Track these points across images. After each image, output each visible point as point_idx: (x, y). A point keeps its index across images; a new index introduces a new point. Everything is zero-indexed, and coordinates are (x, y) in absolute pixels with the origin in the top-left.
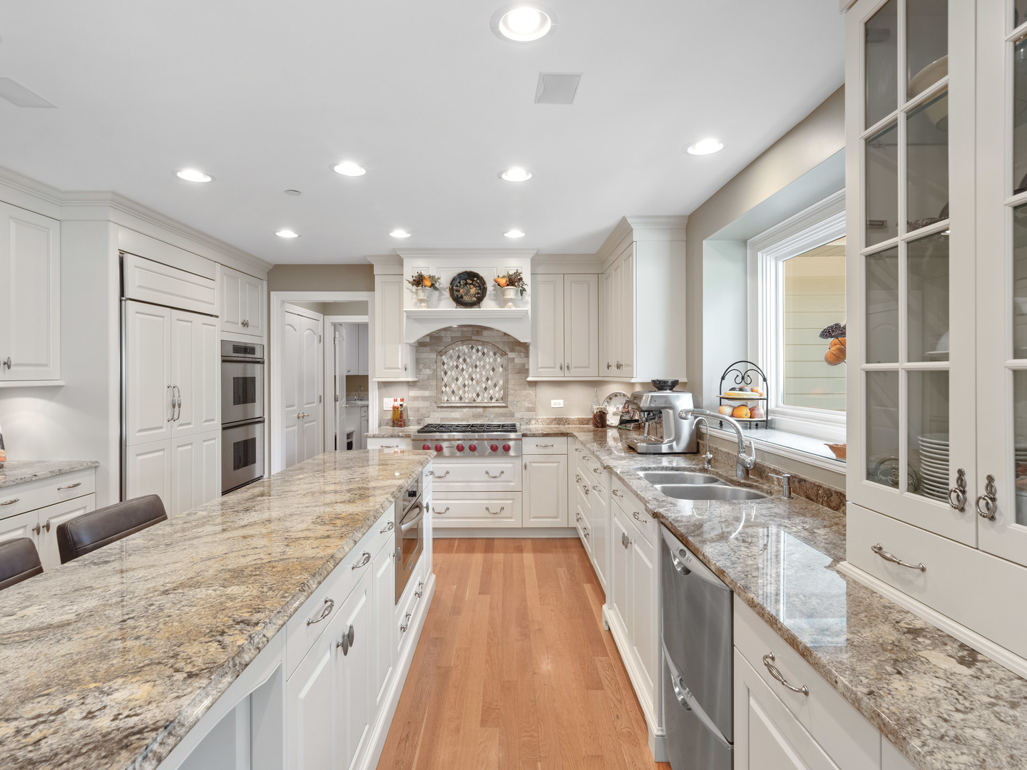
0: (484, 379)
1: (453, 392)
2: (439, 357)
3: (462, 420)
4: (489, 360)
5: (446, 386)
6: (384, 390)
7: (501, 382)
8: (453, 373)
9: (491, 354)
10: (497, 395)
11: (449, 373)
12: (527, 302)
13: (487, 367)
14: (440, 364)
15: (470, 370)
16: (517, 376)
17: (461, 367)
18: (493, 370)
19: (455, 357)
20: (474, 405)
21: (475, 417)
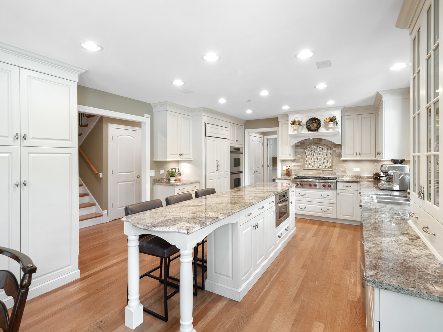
0: (323, 159)
1: (310, 164)
2: (304, 150)
3: (313, 175)
4: (325, 151)
5: (306, 161)
6: (283, 163)
7: (330, 160)
8: (310, 156)
9: (326, 149)
10: (328, 165)
11: (308, 156)
12: (339, 128)
13: (324, 154)
14: (304, 153)
15: (317, 155)
16: (337, 158)
17: (313, 154)
18: (327, 155)
19: (310, 150)
20: (318, 169)
21: (319, 174)
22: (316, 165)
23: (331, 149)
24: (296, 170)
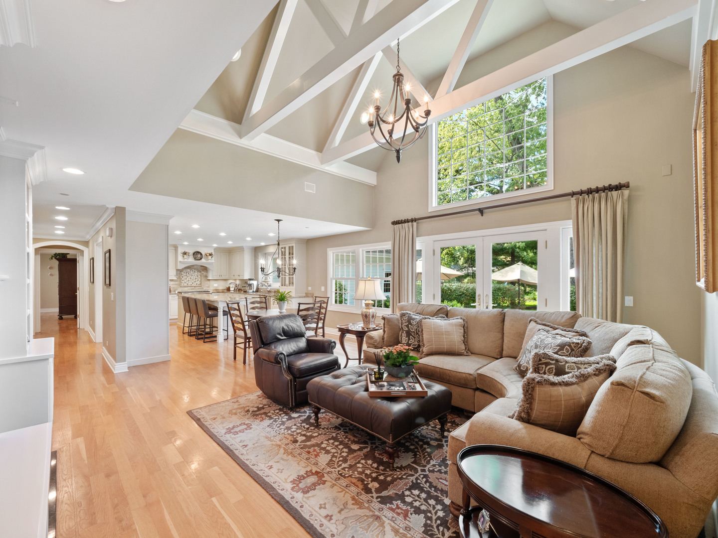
0: (195, 279)
1: (185, 282)
2: (181, 273)
7: (200, 280)
8: (185, 277)
9: (197, 272)
10: (198, 283)
12: (213, 260)
13: (196, 275)
15: (190, 276)
16: (204, 278)
19: (186, 273)
20: (192, 286)
21: (192, 289)
22: (190, 283)
23: (200, 272)
24: (174, 288)
